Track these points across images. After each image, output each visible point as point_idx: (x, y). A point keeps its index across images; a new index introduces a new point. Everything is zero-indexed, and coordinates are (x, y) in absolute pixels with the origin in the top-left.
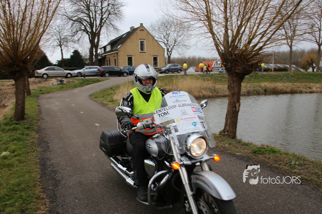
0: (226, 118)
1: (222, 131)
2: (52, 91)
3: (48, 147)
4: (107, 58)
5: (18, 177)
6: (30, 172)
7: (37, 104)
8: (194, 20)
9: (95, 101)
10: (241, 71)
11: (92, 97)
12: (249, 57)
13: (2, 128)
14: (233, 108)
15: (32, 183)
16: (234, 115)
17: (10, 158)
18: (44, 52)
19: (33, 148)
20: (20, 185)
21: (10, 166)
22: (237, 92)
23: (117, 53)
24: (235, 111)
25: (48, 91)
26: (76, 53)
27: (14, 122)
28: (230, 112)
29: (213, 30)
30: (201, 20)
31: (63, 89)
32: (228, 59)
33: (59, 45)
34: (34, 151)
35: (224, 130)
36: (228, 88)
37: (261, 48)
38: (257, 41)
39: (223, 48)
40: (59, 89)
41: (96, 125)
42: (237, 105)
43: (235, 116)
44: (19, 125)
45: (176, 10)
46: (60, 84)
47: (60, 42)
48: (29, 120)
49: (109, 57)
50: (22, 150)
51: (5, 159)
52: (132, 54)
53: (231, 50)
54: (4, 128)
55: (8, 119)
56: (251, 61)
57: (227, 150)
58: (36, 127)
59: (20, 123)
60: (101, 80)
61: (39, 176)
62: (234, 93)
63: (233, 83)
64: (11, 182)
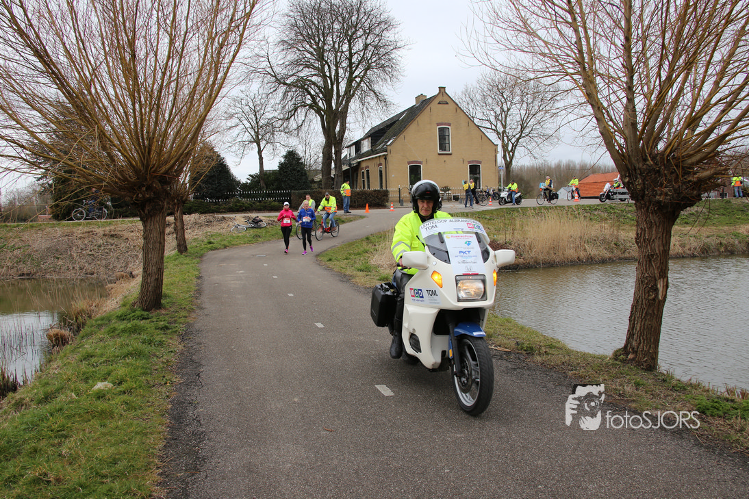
0: (631, 317)
1: (620, 349)
2: (233, 243)
3: (198, 375)
4: (362, 169)
5: (116, 444)
6: (146, 435)
7: (197, 273)
8: (550, 74)
9: (328, 268)
10: (669, 197)
11: (322, 258)
12: (689, 161)
13: (112, 327)
14: (648, 292)
15: (142, 459)
16: (653, 311)
17: (108, 396)
18: (222, 156)
19: (164, 377)
20: (115, 462)
21: (105, 415)
22: (659, 250)
23: (385, 157)
24: (654, 299)
25: (226, 243)
26: (291, 156)
27: (138, 313)
28: (640, 303)
29: (599, 96)
30: (567, 74)
31: (259, 239)
32: (635, 169)
33: (255, 141)
34: (166, 383)
35: (626, 347)
36: (636, 242)
37: (722, 139)
38: (712, 121)
39: (622, 141)
40: (250, 239)
41: (317, 327)
42: (660, 286)
43: (655, 312)
44: (148, 321)
45: (505, 53)
46: (253, 227)
47: (257, 134)
48: (172, 310)
49: (368, 167)
50: (140, 378)
51: (99, 398)
52: (420, 160)
53: (643, 144)
54: (116, 325)
55: (128, 306)
56: (695, 173)
57: (628, 401)
58: (181, 328)
59: (150, 315)
60: (346, 219)
61: (161, 445)
62: (652, 255)
63: (650, 228)
64: (99, 454)
